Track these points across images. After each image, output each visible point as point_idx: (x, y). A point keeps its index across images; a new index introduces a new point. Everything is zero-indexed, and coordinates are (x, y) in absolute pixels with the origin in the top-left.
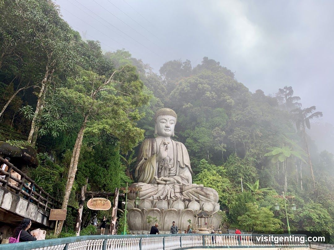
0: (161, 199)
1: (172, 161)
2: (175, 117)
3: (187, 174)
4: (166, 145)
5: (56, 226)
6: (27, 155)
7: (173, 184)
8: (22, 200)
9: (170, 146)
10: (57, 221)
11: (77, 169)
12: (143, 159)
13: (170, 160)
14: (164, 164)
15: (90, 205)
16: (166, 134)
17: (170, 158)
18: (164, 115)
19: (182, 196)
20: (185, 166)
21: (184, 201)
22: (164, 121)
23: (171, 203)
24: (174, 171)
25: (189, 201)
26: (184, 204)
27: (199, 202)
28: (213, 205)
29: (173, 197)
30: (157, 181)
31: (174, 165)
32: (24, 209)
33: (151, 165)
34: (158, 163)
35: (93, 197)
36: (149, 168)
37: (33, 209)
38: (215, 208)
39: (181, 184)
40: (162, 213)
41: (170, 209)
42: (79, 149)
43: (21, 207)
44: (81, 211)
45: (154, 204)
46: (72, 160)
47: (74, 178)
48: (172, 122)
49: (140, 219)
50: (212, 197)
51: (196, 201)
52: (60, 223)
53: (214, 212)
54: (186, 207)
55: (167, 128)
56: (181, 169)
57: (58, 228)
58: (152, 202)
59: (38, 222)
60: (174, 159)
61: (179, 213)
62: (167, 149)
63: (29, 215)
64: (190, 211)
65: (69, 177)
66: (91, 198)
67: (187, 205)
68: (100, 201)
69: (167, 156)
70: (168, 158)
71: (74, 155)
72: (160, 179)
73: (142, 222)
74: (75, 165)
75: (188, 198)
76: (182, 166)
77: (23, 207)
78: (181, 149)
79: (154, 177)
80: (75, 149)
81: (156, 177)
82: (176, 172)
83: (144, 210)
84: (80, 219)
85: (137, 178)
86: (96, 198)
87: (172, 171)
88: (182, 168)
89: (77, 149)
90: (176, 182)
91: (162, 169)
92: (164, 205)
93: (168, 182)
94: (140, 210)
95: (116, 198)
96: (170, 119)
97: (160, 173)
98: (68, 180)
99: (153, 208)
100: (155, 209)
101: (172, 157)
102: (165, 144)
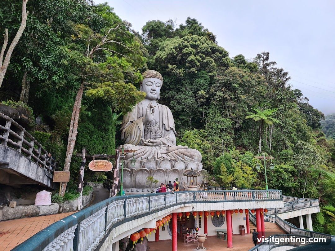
0: (149, 159)
1: (158, 124)
2: (161, 80)
3: (172, 136)
4: (152, 109)
5: (61, 187)
6: (25, 117)
7: (159, 146)
8: (33, 163)
9: (156, 109)
10: (61, 183)
11: (77, 132)
12: (129, 121)
13: (156, 123)
14: (150, 127)
15: (92, 167)
16: (152, 97)
17: (156, 122)
18: (151, 77)
19: (168, 156)
20: (170, 129)
21: (171, 161)
22: (150, 83)
23: (159, 163)
24: (159, 133)
25: (176, 161)
26: (170, 164)
27: (184, 162)
28: (197, 164)
29: (160, 157)
30: (144, 142)
31: (160, 128)
32: (34, 172)
33: (138, 127)
34: (144, 125)
35: (94, 159)
36: (136, 130)
37: (41, 172)
38: (199, 167)
39: (167, 146)
40: (151, 172)
41: (157, 169)
42: (78, 112)
43: (32, 171)
44: (82, 172)
45: (143, 164)
46: (72, 123)
47: (75, 140)
48: (158, 85)
49: (129, 178)
50: (196, 158)
51: (182, 161)
52: (64, 185)
53: (198, 171)
54: (173, 166)
55: (153, 91)
56: (166, 131)
57: (62, 189)
58: (141, 162)
59: (45, 184)
60: (160, 122)
61: (166, 172)
62: (154, 112)
63: (38, 178)
64: (176, 170)
65: (69, 139)
66: (93, 160)
67: (173, 164)
68: (101, 163)
69: (154, 119)
70: (154, 121)
71: (73, 118)
72: (147, 141)
73: (131, 181)
74: (75, 128)
75: (173, 158)
76: (168, 129)
77: (33, 170)
78: (166, 112)
79: (141, 139)
80: (74, 111)
81: (143, 139)
82: (162, 135)
83: (134, 170)
84: (83, 180)
85: (123, 139)
86: (97, 160)
87: (157, 133)
88: (168, 131)
89: (76, 112)
90: (162, 143)
91: (149, 131)
92: (152, 165)
93: (155, 144)
94: (130, 170)
95: (118, 160)
96: (156, 82)
97: (147, 135)
98: (69, 143)
99: (142, 168)
100: (144, 168)
101: (158, 120)
102: (151, 107)
